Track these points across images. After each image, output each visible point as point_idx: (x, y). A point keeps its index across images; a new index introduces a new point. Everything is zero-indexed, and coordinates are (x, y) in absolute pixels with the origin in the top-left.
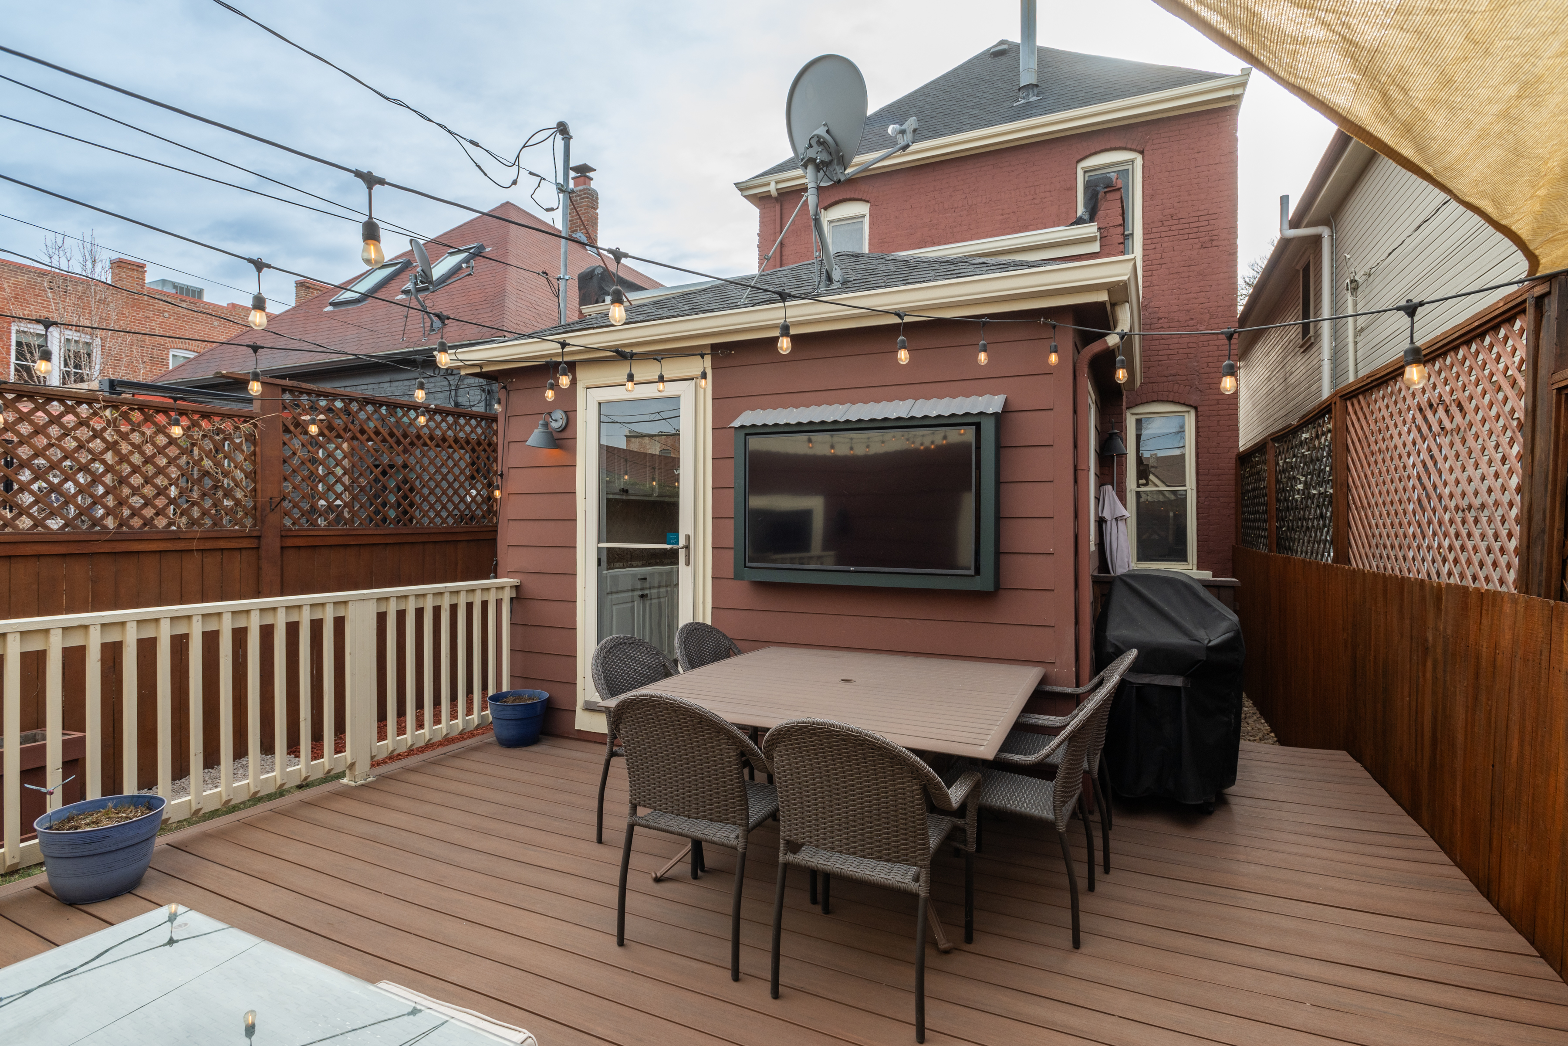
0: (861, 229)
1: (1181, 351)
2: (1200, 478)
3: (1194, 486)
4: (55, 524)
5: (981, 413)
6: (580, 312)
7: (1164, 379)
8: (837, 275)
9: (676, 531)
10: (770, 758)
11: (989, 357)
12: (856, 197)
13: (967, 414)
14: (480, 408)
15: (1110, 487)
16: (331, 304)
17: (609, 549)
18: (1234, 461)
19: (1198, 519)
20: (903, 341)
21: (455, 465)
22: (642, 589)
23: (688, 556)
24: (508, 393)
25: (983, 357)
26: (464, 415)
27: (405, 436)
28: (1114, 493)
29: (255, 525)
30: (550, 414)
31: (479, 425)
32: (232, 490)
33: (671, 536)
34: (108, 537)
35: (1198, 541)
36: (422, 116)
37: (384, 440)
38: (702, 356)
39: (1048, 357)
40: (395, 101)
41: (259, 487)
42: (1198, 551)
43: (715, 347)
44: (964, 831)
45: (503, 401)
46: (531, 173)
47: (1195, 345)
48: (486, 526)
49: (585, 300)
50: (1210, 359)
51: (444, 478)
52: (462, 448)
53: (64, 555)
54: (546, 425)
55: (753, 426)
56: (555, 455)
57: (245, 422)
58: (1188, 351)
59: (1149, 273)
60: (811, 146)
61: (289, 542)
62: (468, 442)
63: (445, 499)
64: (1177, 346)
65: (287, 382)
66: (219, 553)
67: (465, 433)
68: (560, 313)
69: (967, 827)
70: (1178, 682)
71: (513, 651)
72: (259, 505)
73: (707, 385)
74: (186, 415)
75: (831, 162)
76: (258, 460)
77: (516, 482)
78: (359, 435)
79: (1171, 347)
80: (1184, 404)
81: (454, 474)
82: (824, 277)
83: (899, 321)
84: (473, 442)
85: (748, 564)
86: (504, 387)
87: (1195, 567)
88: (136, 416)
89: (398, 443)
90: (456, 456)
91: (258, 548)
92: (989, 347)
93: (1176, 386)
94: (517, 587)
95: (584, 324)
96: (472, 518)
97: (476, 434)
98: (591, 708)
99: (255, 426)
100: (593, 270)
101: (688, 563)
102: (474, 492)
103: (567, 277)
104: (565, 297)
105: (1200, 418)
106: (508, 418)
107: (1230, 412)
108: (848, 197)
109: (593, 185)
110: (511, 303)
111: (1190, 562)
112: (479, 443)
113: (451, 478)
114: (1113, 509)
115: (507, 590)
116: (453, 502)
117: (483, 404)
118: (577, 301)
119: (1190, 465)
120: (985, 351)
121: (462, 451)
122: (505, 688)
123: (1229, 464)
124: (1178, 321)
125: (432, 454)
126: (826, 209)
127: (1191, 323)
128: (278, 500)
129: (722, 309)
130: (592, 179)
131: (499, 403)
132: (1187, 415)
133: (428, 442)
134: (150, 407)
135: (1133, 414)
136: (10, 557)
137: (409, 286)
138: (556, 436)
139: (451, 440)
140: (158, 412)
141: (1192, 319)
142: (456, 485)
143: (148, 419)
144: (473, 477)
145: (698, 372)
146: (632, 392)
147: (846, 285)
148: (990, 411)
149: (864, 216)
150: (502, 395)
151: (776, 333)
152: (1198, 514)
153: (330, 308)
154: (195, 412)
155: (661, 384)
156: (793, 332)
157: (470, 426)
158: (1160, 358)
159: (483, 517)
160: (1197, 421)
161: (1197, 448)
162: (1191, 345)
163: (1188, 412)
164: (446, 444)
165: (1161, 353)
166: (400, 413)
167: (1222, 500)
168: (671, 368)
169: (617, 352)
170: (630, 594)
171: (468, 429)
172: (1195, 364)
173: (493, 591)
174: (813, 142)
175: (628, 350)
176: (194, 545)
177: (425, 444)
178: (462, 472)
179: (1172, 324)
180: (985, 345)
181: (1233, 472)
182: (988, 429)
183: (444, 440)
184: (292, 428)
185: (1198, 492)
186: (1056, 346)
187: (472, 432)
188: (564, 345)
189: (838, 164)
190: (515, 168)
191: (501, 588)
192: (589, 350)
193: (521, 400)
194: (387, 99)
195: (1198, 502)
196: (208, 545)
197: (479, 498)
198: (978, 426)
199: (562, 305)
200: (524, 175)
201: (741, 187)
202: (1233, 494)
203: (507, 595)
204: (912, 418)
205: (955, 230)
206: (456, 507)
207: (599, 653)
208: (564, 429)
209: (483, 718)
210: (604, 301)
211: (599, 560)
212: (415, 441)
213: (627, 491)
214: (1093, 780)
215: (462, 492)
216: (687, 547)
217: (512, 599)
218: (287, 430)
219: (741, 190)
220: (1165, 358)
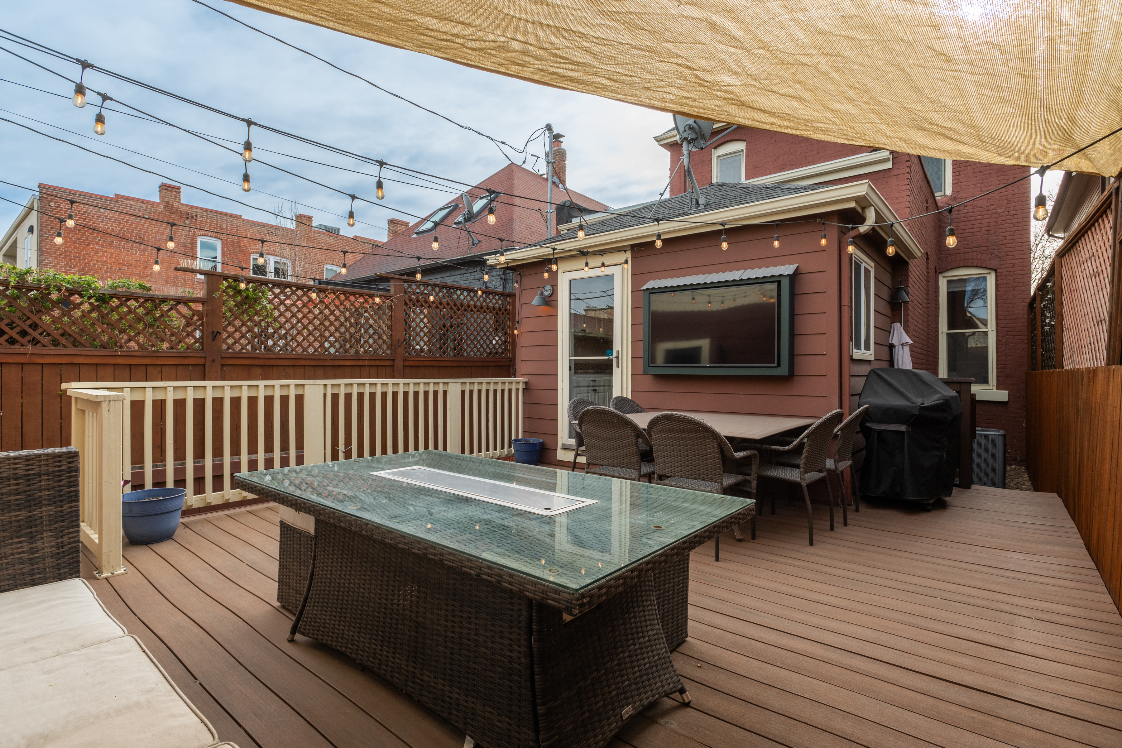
0: (741, 159)
1: (983, 229)
2: (999, 322)
3: (994, 328)
4: (311, 350)
5: (781, 275)
6: (557, 229)
7: (969, 250)
8: (702, 201)
9: (612, 349)
10: (650, 436)
11: (780, 243)
12: (736, 138)
13: (772, 276)
14: (500, 289)
15: (899, 324)
16: (416, 233)
17: (575, 360)
18: (1026, 309)
19: (997, 352)
20: (724, 238)
21: (487, 322)
22: (593, 386)
23: (618, 362)
24: (521, 277)
25: (776, 244)
26: (490, 293)
27: (462, 305)
28: (902, 329)
29: (392, 354)
30: (544, 287)
31: (499, 299)
32: (382, 335)
33: (608, 351)
34: (331, 358)
35: (997, 368)
36: (479, 133)
37: (451, 308)
38: (625, 251)
39: (820, 241)
40: (466, 128)
41: (393, 333)
42: (997, 376)
43: (632, 246)
44: (750, 482)
45: (519, 282)
46: (532, 155)
47: (994, 224)
48: (504, 358)
49: (559, 222)
50: (1008, 234)
51: (482, 329)
52: (491, 312)
53: (314, 366)
54: (542, 293)
55: (653, 288)
56: (545, 310)
57: (388, 299)
58: (989, 228)
59: (958, 173)
60: (685, 130)
61: (407, 363)
62: (494, 309)
63: (482, 342)
64: (979, 226)
65: (405, 277)
66: (376, 368)
67: (493, 303)
68: (547, 232)
69: (752, 480)
70: (903, 428)
71: (524, 418)
72: (393, 343)
73: (628, 267)
74: (363, 296)
75: (697, 138)
76: (393, 319)
77: (526, 325)
78: (439, 305)
79: (975, 226)
80: (986, 268)
81: (487, 328)
82: (694, 203)
83: (722, 228)
84: (497, 309)
85: (651, 365)
86: (519, 274)
87: (995, 388)
88: (342, 297)
89: (458, 309)
90: (488, 317)
91: (393, 366)
92: (780, 238)
93: (980, 255)
94: (526, 383)
95: (559, 237)
96: (497, 353)
97: (498, 304)
98: (566, 448)
99: (392, 301)
100: (565, 203)
101: (618, 367)
102: (497, 338)
103: (551, 211)
104: (551, 222)
105: (999, 278)
106: (521, 291)
107: (1024, 272)
108: (731, 139)
109: (563, 146)
110: (517, 226)
111: (991, 385)
112: (500, 310)
113: (485, 330)
114: (900, 338)
115: (521, 384)
116: (486, 344)
117: (501, 287)
118: (554, 222)
119: (991, 312)
120: (778, 240)
121: (491, 314)
122: (520, 437)
123: (1022, 310)
124: (981, 207)
125: (475, 316)
126: (715, 148)
127: (992, 207)
128: (402, 340)
129: (636, 225)
130: (562, 142)
131: (517, 283)
132: (988, 276)
133: (474, 309)
134: (348, 292)
135: (944, 277)
136: (294, 366)
137: (460, 219)
138: (547, 299)
139: (485, 307)
140: (351, 295)
141: (993, 205)
142: (488, 334)
143: (347, 299)
144: (497, 329)
145: (623, 260)
146: (587, 273)
147: (708, 207)
148: (787, 273)
149: (742, 151)
150: (518, 278)
151: (655, 238)
152: (997, 348)
153: (415, 236)
154: (366, 294)
155: (603, 268)
156: (663, 237)
157: (495, 299)
158: (966, 235)
159: (502, 353)
160: (997, 280)
161: (997, 300)
162: (991, 224)
163: (989, 273)
164: (483, 310)
165: (967, 231)
166: (459, 292)
167: (1017, 337)
168: (609, 259)
169: (580, 251)
170: (586, 388)
171: (494, 301)
172: (995, 238)
173: (514, 384)
174: (687, 128)
175: (585, 250)
176: (366, 363)
177: (472, 310)
178: (491, 326)
179: (975, 210)
180: (777, 237)
181: (1026, 316)
182: (785, 284)
183: (482, 308)
184: (408, 302)
185: (997, 332)
186: (825, 235)
187: (496, 303)
188: (554, 249)
189: (701, 139)
190: (524, 153)
191: (518, 383)
192: (566, 251)
193: (529, 281)
194: (463, 127)
195: (997, 340)
196: (372, 363)
197: (500, 342)
198: (779, 283)
199: (549, 227)
200: (529, 156)
201: (658, 139)
202: (1026, 333)
203: (521, 387)
204: (742, 280)
205: (807, 154)
206: (488, 347)
207: (570, 406)
208: (551, 295)
209: (509, 451)
210: (571, 222)
211: (570, 367)
212: (467, 308)
213: (585, 331)
214: (838, 474)
215: (491, 338)
216: (618, 357)
217: (523, 389)
218: (406, 304)
219: (658, 141)
220: (971, 234)
